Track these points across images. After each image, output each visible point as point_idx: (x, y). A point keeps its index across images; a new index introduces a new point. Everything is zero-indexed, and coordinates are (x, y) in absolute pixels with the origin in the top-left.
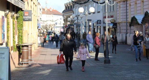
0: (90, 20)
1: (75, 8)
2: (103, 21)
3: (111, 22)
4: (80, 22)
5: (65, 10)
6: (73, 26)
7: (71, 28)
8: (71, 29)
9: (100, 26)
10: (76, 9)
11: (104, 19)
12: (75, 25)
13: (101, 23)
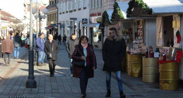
0: (76, 19)
1: (59, 3)
2: (90, 20)
3: (97, 22)
4: (64, 21)
5: (48, 6)
6: (57, 26)
7: (55, 29)
8: (55, 31)
9: (86, 27)
10: (61, 4)
11: (90, 17)
12: (59, 25)
13: (87, 23)
